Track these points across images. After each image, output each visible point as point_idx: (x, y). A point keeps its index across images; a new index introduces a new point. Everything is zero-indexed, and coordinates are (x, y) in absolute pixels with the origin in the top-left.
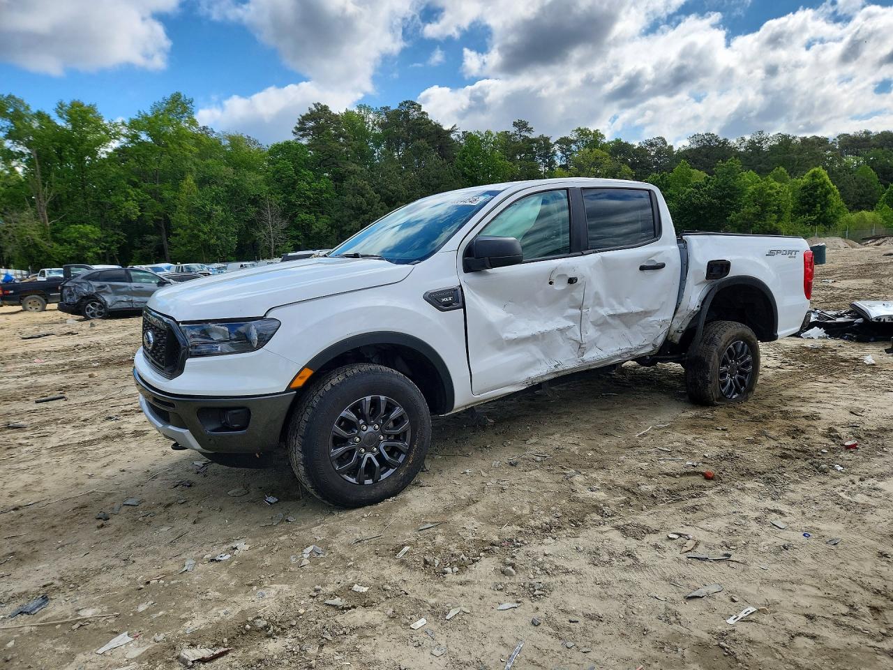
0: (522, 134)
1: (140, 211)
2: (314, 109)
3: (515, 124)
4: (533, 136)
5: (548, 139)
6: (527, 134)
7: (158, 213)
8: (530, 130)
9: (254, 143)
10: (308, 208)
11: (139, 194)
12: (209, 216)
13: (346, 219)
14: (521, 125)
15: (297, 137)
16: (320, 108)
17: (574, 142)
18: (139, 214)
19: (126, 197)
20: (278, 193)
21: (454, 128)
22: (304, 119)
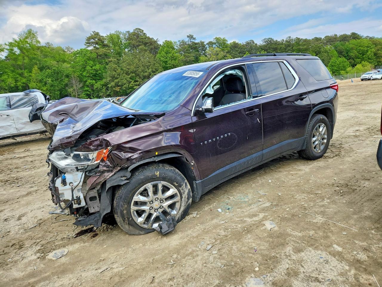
0: (191, 40)
1: (15, 83)
2: (93, 34)
3: (188, 37)
4: (196, 41)
5: (203, 42)
6: (193, 41)
7: (24, 83)
8: (194, 39)
9: (71, 49)
10: (92, 77)
11: (14, 75)
12: (46, 84)
13: (108, 81)
14: (191, 37)
15: (86, 46)
16: (95, 33)
17: (215, 43)
18: (15, 84)
19: (8, 77)
20: (78, 72)
21: (157, 40)
22: (89, 39)
